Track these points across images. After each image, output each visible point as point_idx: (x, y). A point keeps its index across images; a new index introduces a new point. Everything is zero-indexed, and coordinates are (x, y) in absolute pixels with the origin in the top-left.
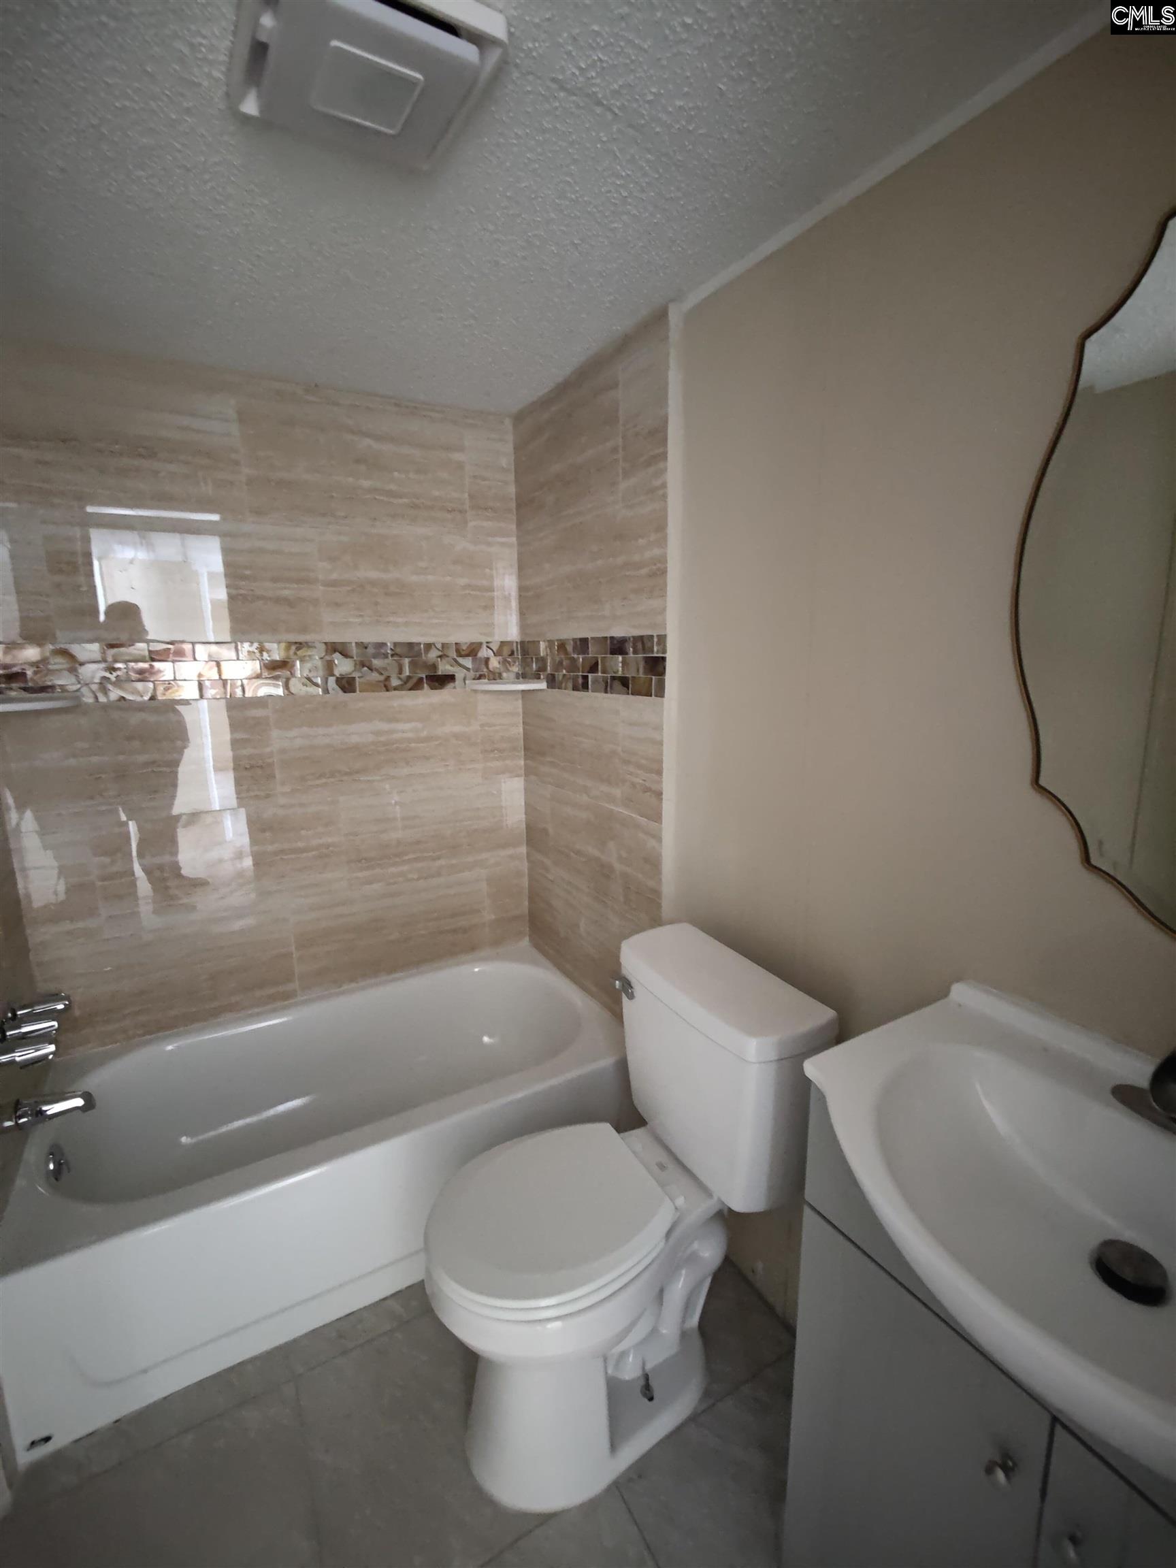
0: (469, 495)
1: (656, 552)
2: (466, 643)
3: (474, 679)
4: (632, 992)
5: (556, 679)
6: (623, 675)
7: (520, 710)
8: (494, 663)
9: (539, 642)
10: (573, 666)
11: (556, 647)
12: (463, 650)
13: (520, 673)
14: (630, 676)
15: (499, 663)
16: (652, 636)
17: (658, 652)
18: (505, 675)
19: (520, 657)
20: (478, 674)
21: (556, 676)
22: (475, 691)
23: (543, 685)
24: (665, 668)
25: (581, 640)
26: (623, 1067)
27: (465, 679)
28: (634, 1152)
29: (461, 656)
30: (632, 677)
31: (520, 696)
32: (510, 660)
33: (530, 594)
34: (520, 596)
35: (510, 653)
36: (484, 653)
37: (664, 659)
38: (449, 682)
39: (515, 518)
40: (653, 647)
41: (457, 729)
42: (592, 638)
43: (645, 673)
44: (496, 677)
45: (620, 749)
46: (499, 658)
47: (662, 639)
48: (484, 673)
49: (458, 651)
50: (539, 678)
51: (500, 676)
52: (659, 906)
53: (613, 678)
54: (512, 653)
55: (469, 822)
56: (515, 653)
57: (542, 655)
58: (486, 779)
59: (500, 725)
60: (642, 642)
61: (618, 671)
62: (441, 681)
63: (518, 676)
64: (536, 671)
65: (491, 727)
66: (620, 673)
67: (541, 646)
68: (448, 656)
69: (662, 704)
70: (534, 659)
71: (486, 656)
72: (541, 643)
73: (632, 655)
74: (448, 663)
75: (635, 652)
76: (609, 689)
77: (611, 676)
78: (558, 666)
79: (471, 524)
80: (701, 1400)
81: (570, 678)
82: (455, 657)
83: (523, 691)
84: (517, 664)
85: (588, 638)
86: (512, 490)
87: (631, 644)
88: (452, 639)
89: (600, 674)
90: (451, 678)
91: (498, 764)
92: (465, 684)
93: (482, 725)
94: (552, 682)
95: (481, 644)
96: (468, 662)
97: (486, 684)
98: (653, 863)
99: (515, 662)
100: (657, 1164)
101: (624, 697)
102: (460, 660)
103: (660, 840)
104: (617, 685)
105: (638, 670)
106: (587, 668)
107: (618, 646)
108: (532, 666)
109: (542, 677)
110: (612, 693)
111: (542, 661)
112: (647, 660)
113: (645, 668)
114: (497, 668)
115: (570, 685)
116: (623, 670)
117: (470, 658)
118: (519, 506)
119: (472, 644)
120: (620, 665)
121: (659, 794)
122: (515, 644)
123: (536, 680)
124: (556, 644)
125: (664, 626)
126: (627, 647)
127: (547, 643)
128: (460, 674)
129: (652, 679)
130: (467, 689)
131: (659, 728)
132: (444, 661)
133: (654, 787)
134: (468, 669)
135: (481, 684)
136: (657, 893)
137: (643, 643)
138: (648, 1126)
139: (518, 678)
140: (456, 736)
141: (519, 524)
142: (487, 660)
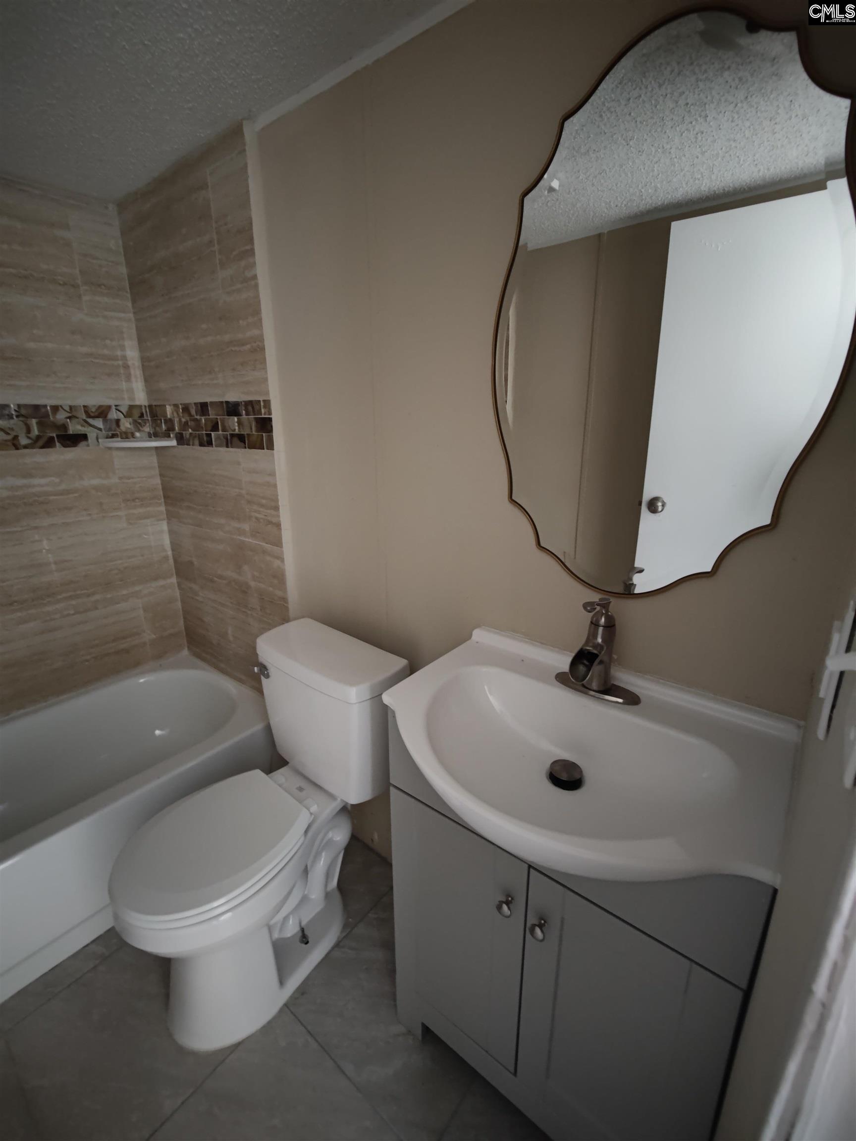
0: (80, 271)
1: (256, 332)
2: (95, 406)
3: (107, 438)
4: (268, 673)
5: (185, 438)
6: (239, 433)
7: (156, 465)
8: (126, 424)
9: (165, 406)
10: (198, 426)
11: (181, 410)
12: (92, 412)
13: (152, 432)
14: (245, 433)
15: (130, 424)
16: (259, 401)
17: (265, 414)
18: (138, 434)
19: (149, 419)
20: (110, 434)
21: (184, 435)
22: (110, 448)
23: (174, 443)
24: (272, 426)
25: (201, 404)
26: (268, 729)
27: (97, 439)
28: (280, 786)
29: (89, 416)
30: (247, 434)
31: (154, 452)
32: (140, 421)
33: (153, 364)
34: (143, 365)
35: (140, 415)
36: (113, 415)
37: (270, 420)
38: (83, 441)
39: (129, 295)
40: (261, 409)
41: (96, 482)
42: (211, 402)
43: (257, 431)
44: (127, 436)
45: (244, 492)
46: (131, 420)
47: (267, 403)
48: (114, 432)
49: (86, 412)
50: (169, 436)
51: (133, 435)
52: (287, 608)
53: (232, 435)
54: (142, 415)
55: (120, 562)
56: (145, 415)
57: (169, 416)
58: (131, 524)
59: (138, 477)
60: (252, 406)
61: (235, 430)
62: (74, 440)
63: (150, 435)
64: (165, 430)
65: (129, 479)
66: (237, 431)
67: (168, 409)
68: (77, 418)
69: (273, 455)
70: (163, 421)
71: (116, 418)
72: (167, 406)
73: (244, 416)
74: (79, 423)
75: (247, 414)
76: (229, 445)
77: (230, 434)
78: (185, 426)
79: (85, 298)
80: (342, 932)
81: (196, 437)
82: (85, 418)
83: (156, 448)
84: (148, 424)
85: (207, 403)
86: (123, 270)
87: (243, 408)
88: (80, 401)
89: (220, 432)
90: (84, 437)
91: (141, 510)
92: (98, 441)
93: (120, 478)
94: (181, 440)
95: (109, 407)
96: (99, 423)
97: (118, 442)
98: (279, 578)
99: (145, 423)
100: (297, 788)
101: (243, 450)
102: (90, 421)
103: (282, 560)
104: (235, 440)
105: (251, 429)
106: (210, 428)
107: (232, 409)
108: (162, 426)
109: (172, 435)
110: (232, 447)
111: (169, 422)
112: (257, 420)
113: (256, 426)
114: (129, 428)
115: (197, 442)
116: (239, 428)
117: (101, 419)
118: (131, 285)
119: (100, 407)
120: (236, 424)
121: (278, 525)
122: (143, 408)
123: (166, 438)
124: (180, 407)
125: (267, 393)
126: (240, 411)
127: (172, 407)
128: (92, 434)
129: (263, 435)
130: (101, 446)
131: (273, 474)
132: (75, 421)
133: (274, 520)
134: (100, 429)
135: (113, 442)
136: (285, 600)
137: (253, 408)
138: (289, 764)
139: (150, 437)
140: (97, 488)
141: (134, 301)
142: (118, 421)
